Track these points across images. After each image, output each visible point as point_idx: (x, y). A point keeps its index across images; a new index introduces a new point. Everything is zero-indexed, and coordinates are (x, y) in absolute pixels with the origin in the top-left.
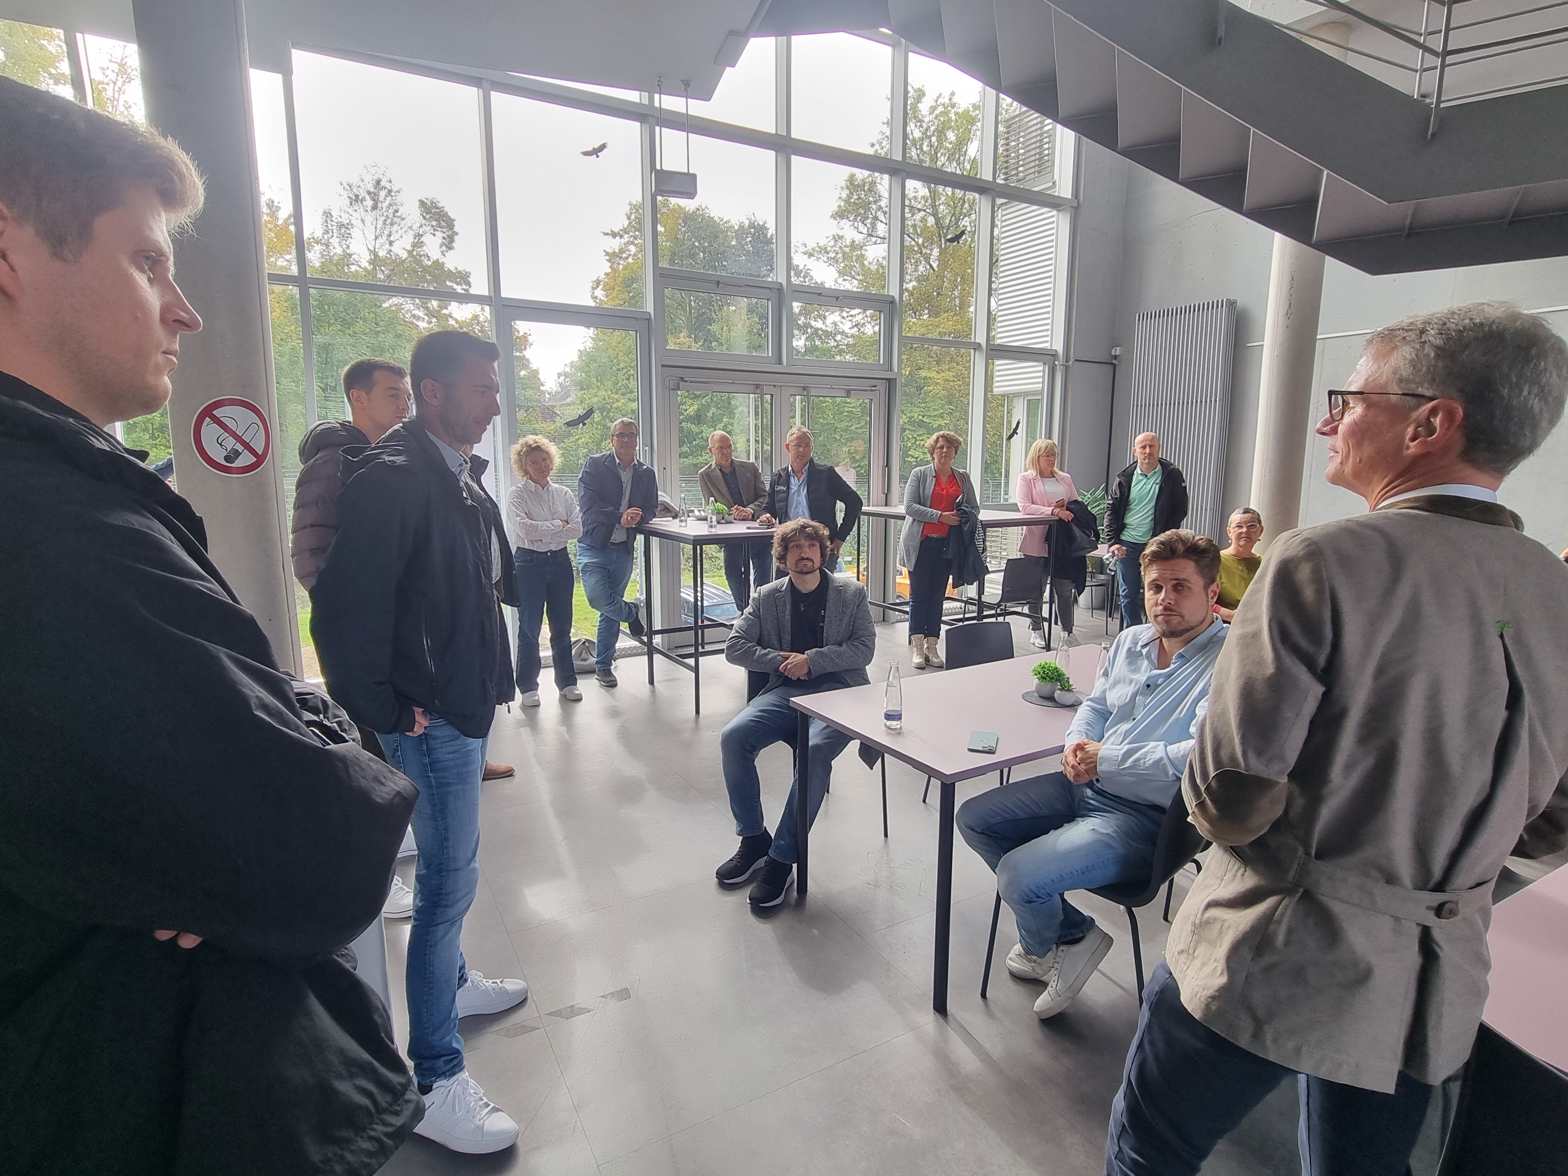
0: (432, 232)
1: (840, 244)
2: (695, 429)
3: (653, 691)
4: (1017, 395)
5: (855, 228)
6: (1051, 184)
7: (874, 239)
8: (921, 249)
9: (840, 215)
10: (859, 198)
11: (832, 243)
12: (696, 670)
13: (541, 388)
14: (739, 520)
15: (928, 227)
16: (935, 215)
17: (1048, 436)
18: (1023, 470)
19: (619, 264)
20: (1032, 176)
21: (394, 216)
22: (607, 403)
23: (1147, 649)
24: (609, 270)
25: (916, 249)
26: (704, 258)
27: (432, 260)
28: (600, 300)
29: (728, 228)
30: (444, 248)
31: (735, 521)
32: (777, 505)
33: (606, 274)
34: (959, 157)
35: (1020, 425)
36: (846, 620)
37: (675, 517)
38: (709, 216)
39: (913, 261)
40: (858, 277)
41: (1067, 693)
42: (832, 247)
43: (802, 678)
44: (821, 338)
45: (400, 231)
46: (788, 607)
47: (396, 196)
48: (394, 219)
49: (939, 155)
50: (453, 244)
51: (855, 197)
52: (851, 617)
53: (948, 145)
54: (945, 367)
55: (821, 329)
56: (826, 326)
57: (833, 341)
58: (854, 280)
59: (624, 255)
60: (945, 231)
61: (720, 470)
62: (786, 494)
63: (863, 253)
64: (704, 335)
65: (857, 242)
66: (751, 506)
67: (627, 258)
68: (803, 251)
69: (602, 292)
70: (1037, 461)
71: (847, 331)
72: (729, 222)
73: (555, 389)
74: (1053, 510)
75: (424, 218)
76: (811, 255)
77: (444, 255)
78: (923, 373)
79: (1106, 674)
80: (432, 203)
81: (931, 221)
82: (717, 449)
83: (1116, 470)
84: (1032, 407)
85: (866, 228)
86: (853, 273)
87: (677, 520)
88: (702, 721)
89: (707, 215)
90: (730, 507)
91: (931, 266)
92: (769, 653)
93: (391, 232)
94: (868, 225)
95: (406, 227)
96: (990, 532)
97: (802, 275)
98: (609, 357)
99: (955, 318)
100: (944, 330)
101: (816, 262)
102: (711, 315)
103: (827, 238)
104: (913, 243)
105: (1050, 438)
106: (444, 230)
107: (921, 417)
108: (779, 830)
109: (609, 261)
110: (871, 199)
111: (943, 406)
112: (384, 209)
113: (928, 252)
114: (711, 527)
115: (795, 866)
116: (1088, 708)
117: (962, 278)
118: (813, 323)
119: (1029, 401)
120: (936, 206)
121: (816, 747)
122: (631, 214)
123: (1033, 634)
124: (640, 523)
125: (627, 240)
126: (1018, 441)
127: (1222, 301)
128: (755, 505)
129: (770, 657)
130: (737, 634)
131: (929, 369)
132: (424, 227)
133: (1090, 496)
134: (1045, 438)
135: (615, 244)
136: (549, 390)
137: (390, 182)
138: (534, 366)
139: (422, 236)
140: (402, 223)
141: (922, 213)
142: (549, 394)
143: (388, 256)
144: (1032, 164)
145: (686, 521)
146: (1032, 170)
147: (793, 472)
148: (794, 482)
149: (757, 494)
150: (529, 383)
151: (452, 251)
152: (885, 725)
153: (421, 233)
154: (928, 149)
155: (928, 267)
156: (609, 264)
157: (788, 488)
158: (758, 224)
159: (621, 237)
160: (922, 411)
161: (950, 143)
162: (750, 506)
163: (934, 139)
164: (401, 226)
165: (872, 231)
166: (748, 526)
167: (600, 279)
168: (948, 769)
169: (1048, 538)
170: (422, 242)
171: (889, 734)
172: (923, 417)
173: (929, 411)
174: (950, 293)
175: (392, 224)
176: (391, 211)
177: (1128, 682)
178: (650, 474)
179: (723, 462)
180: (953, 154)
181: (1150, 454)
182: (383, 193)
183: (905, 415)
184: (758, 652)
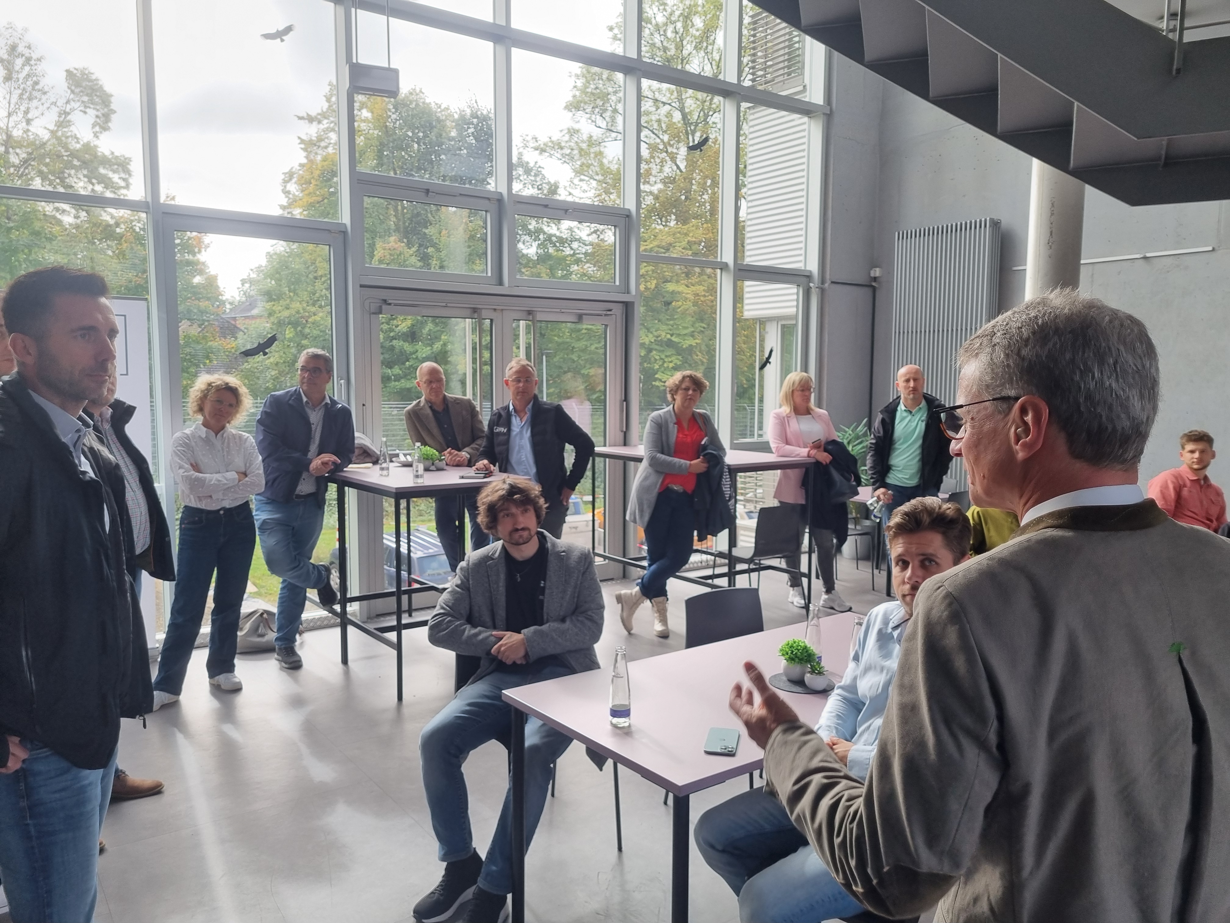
0: (82, 108)
1: (576, 139)
2: (408, 347)
3: (347, 673)
4: (770, 319)
5: (592, 121)
6: (800, 88)
7: (614, 135)
8: (666, 148)
9: (575, 106)
10: (597, 88)
11: (567, 138)
12: (398, 647)
13: (220, 297)
14: (453, 466)
15: (675, 123)
16: (682, 110)
17: (804, 369)
18: (778, 406)
19: (316, 154)
20: (781, 78)
21: (33, 89)
22: (302, 317)
23: (898, 631)
24: (304, 161)
25: (661, 147)
26: (419, 150)
27: (82, 143)
28: (294, 195)
29: (446, 117)
30: (97, 129)
31: (446, 467)
32: (497, 449)
33: (301, 165)
34: (707, 47)
35: (774, 354)
36: (569, 591)
37: (375, 462)
38: (424, 103)
39: (658, 161)
40: (597, 178)
41: (818, 676)
42: (566, 142)
43: (519, 662)
44: (555, 246)
45: (41, 107)
46: (502, 576)
47: (36, 64)
48: (34, 92)
49: (685, 43)
50: (110, 124)
51: (592, 86)
52: (575, 587)
53: (694, 32)
54: (694, 279)
55: (555, 235)
56: (561, 232)
57: (568, 249)
58: (592, 181)
59: (323, 144)
60: (693, 128)
61: (431, 407)
62: (506, 437)
63: (602, 150)
64: (419, 239)
65: (595, 138)
66: (467, 449)
67: (326, 147)
68: (532, 145)
69: (296, 185)
70: (790, 396)
71: (585, 238)
72: (448, 109)
73: (238, 298)
74: (809, 451)
75: (73, 92)
76: (543, 151)
77: (97, 137)
78: (671, 287)
79: (856, 658)
80: (83, 74)
81: (677, 116)
82: (425, 383)
83: (879, 405)
84: (787, 331)
85: (605, 123)
86: (591, 172)
87: (377, 467)
88: (406, 710)
89: (422, 101)
90: (440, 452)
91: (678, 167)
92: (480, 633)
93: (28, 109)
94: (608, 119)
95: (49, 102)
96: (741, 477)
97: (533, 174)
98: (305, 263)
99: (705, 226)
100: (694, 239)
101: (549, 159)
102: (427, 217)
103: (561, 131)
104: (658, 141)
105: (806, 371)
106: (98, 108)
107: (669, 336)
108: (491, 853)
109: (305, 150)
110: (610, 90)
111: (694, 323)
112: (21, 81)
113: (675, 151)
114: (417, 476)
115: (509, 896)
116: (839, 698)
117: (712, 181)
118: (546, 229)
119: (783, 326)
120: (682, 99)
121: (535, 748)
122: (331, 95)
123: (791, 591)
124: (333, 472)
125: (326, 126)
126: (772, 371)
127: (986, 220)
128: (472, 448)
129: (481, 637)
130: (442, 611)
131: (678, 282)
132: (72, 103)
133: (851, 432)
134: (801, 371)
135: (312, 131)
136: (231, 299)
137: (29, 47)
138: (212, 270)
139: (69, 114)
140: (44, 98)
141: (668, 107)
142: (231, 303)
143: (25, 136)
144: (781, 65)
145: (388, 469)
146: (781, 72)
147: (515, 411)
148: (517, 423)
149: (474, 433)
150: (205, 292)
151: (107, 133)
152: (612, 723)
153: (68, 110)
154: (673, 35)
155: (675, 168)
156: (304, 154)
157: (509, 430)
158: (482, 114)
159: (319, 122)
160: (670, 330)
161: (697, 30)
162: (465, 449)
163: (679, 25)
164: (43, 101)
165: (612, 125)
166: (462, 474)
167: (294, 170)
168: (680, 779)
169: (804, 483)
170: (69, 121)
171: (615, 735)
172: (672, 335)
173: (678, 329)
174: (700, 198)
175: (30, 99)
176: (29, 83)
177: (879, 669)
178: (346, 413)
179: (433, 398)
180: (701, 42)
181: (915, 390)
182: (19, 62)
183: (651, 333)
184: (466, 632)
